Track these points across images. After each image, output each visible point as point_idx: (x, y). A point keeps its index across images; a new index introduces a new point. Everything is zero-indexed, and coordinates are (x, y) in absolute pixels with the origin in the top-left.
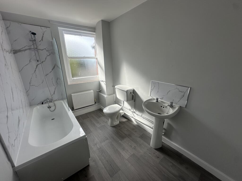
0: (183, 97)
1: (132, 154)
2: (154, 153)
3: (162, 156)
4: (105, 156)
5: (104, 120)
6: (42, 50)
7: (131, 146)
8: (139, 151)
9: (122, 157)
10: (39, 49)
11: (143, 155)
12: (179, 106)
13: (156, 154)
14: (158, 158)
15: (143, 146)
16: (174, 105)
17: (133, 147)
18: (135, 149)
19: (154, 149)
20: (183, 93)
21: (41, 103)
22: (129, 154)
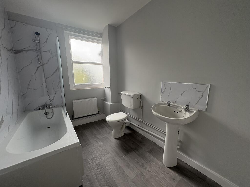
0: (202, 97)
1: (139, 172)
2: (168, 173)
3: (178, 177)
4: (104, 174)
5: (106, 131)
6: (45, 52)
7: (138, 163)
8: (148, 170)
9: (125, 177)
10: (42, 51)
11: (153, 175)
12: (197, 109)
13: (171, 174)
14: (174, 179)
15: (153, 163)
16: (191, 109)
17: (140, 164)
18: (142, 166)
19: (168, 168)
20: (201, 93)
21: (38, 108)
22: (136, 173)
